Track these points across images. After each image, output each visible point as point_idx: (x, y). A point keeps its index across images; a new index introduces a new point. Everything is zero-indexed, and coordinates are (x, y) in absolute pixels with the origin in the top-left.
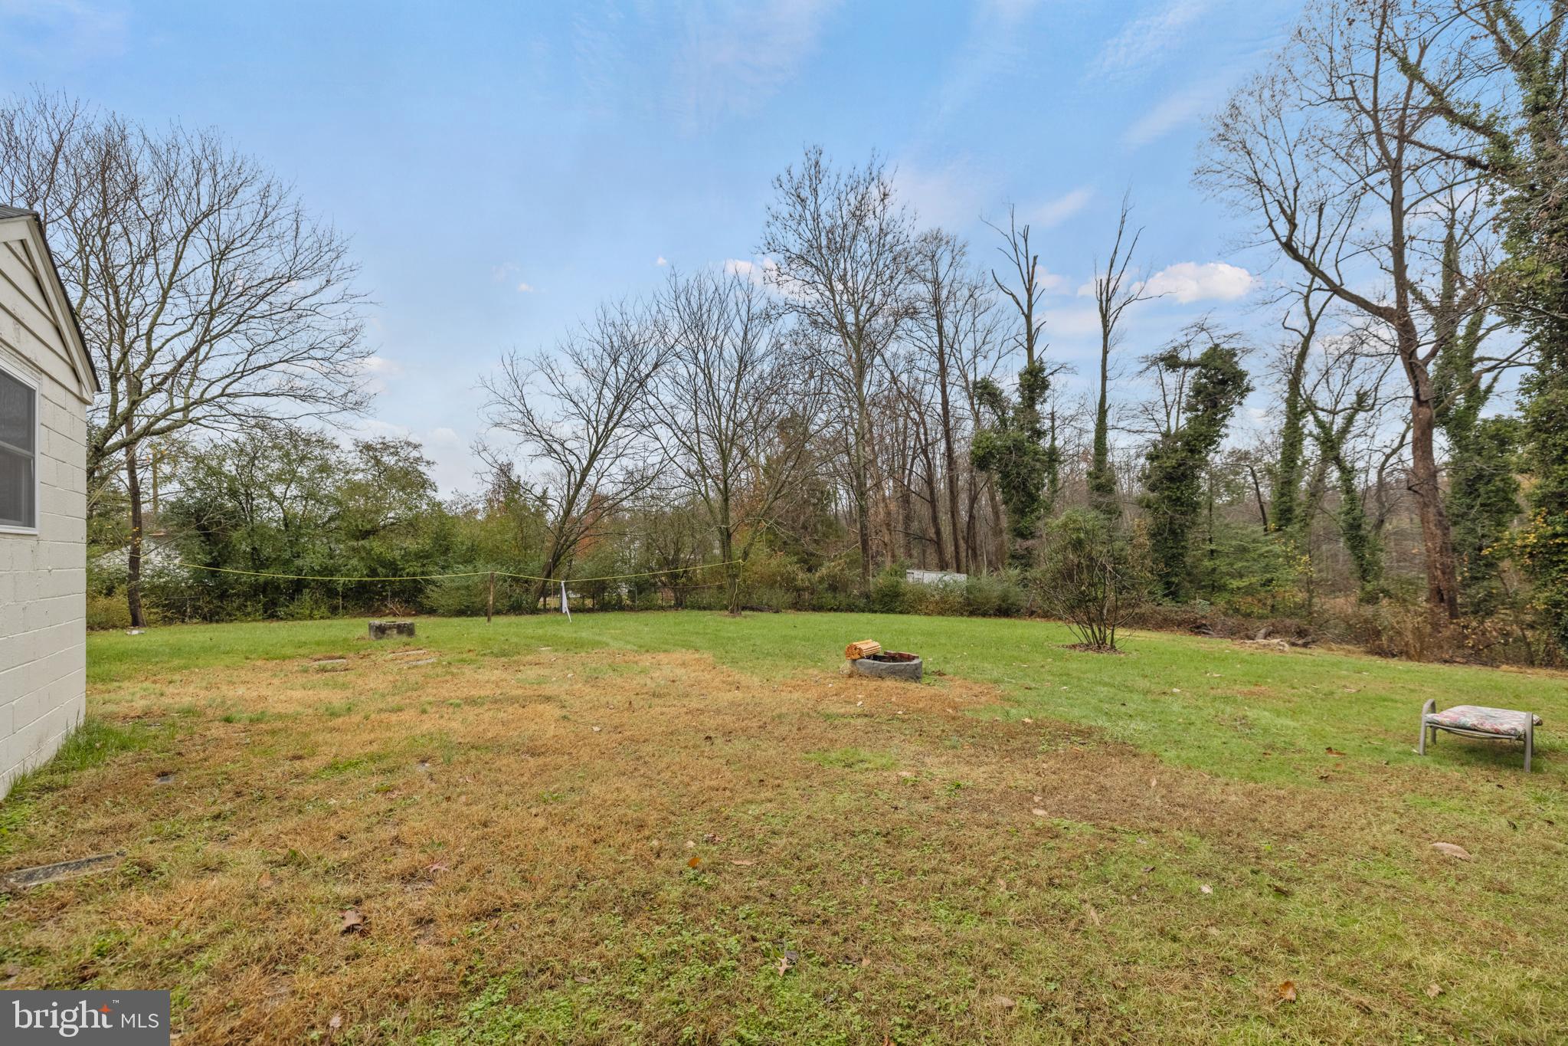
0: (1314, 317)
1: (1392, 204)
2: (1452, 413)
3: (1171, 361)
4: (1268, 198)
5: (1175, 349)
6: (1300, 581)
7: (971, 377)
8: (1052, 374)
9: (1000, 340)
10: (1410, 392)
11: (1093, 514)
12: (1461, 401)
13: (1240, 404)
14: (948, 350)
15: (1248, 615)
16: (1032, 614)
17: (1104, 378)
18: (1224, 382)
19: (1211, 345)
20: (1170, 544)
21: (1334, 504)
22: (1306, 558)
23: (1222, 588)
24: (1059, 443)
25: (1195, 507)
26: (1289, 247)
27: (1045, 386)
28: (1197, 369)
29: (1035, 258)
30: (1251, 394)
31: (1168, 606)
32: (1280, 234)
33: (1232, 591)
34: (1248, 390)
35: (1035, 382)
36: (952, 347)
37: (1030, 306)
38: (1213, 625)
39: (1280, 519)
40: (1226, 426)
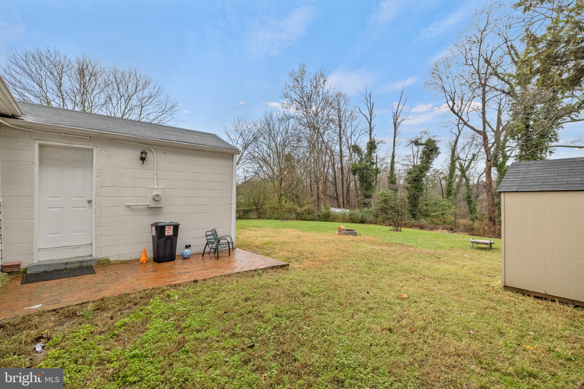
0: (460, 130)
1: (482, 99)
2: (498, 163)
3: (416, 143)
4: (447, 94)
5: (417, 139)
6: (452, 214)
7: (350, 142)
8: (378, 144)
9: (360, 130)
10: (486, 157)
11: (390, 191)
12: (501, 159)
13: (437, 157)
14: (342, 132)
15: (436, 224)
16: (371, 223)
17: (394, 145)
18: (432, 150)
19: (428, 138)
20: (414, 201)
21: (463, 190)
22: (454, 207)
23: (429, 216)
24: (378, 166)
25: (422, 190)
26: (452, 109)
27: (375, 147)
28: (424, 146)
29: (373, 104)
30: (440, 155)
31: (413, 220)
32: (450, 105)
33: (432, 217)
34: (439, 153)
35: (372, 146)
36: (344, 131)
37: (371, 120)
38: (426, 227)
39: (447, 194)
40: (432, 164)
